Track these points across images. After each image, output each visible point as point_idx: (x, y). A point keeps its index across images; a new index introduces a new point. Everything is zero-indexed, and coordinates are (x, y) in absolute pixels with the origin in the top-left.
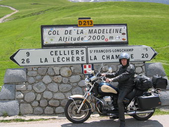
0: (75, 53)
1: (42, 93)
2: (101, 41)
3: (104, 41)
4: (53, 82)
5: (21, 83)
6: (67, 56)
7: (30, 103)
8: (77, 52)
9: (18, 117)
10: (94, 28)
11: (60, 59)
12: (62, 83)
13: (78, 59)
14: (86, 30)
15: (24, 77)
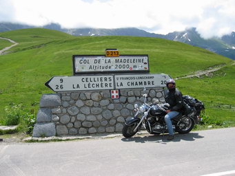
0: (103, 80)
1: (76, 116)
2: (126, 69)
3: (128, 69)
4: (85, 105)
5: (56, 107)
6: (97, 83)
7: (66, 125)
8: (106, 79)
9: (55, 138)
10: (120, 58)
11: (91, 86)
12: (93, 106)
13: (106, 85)
14: (113, 59)
15: (59, 101)
